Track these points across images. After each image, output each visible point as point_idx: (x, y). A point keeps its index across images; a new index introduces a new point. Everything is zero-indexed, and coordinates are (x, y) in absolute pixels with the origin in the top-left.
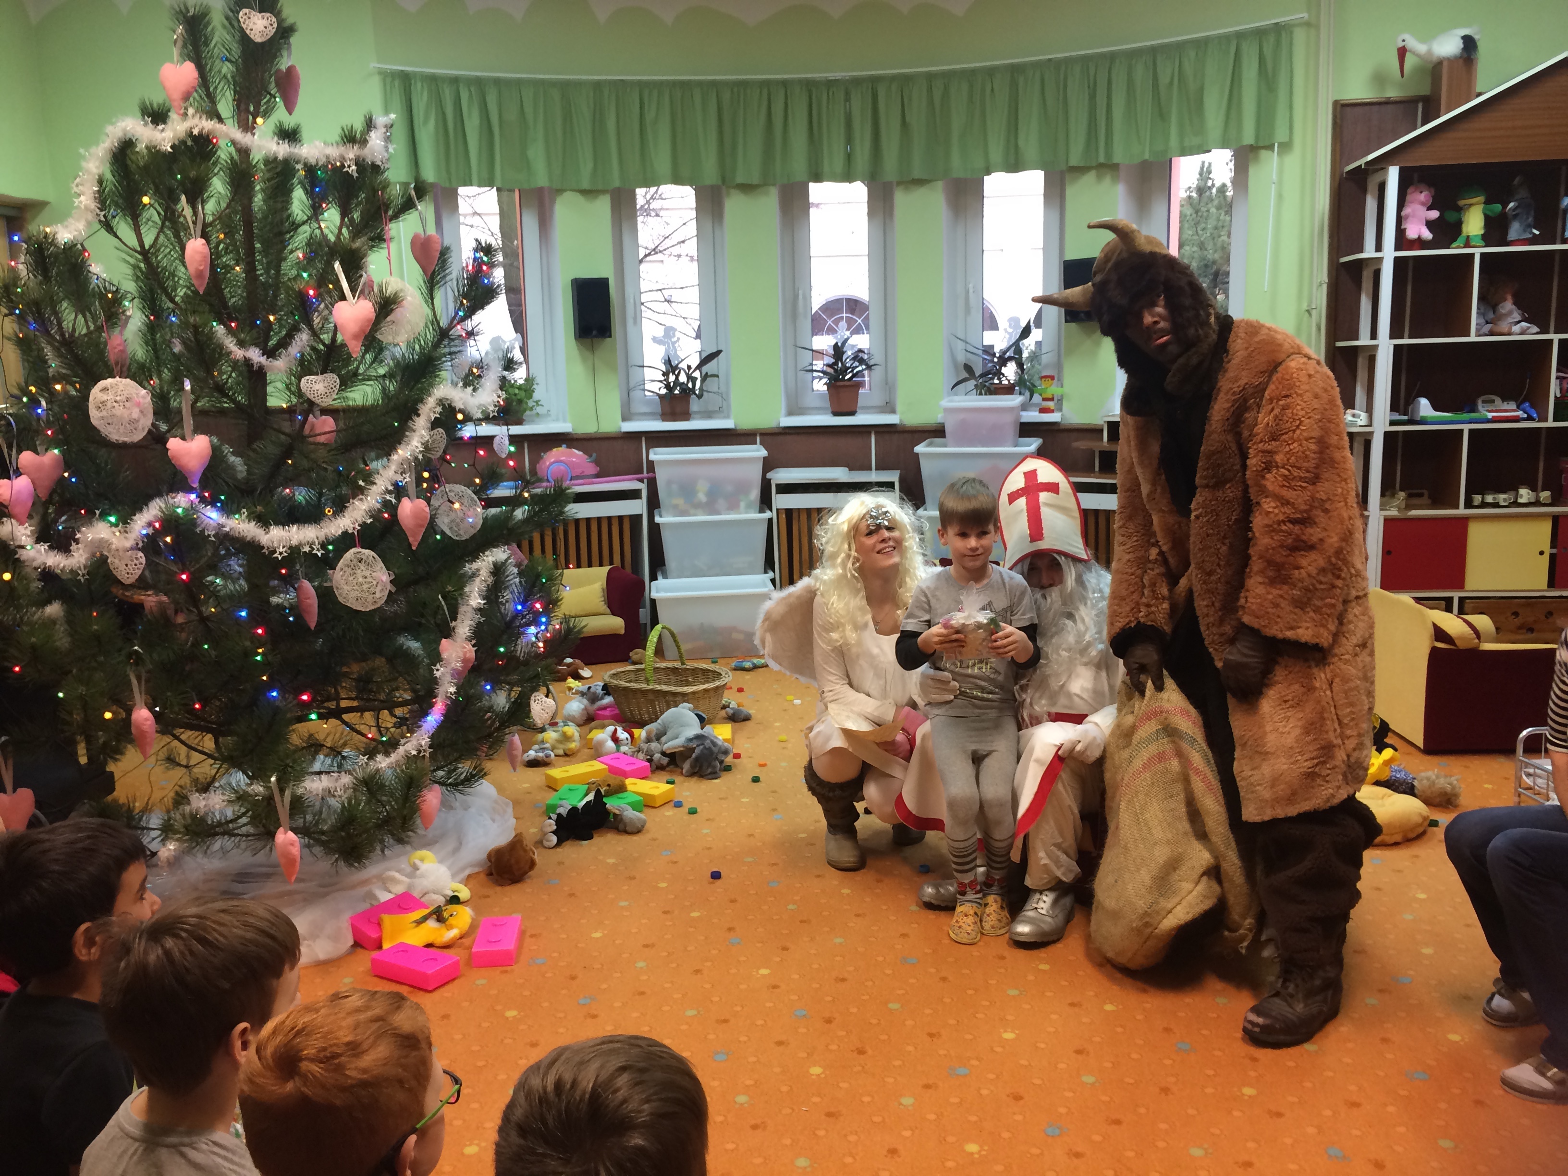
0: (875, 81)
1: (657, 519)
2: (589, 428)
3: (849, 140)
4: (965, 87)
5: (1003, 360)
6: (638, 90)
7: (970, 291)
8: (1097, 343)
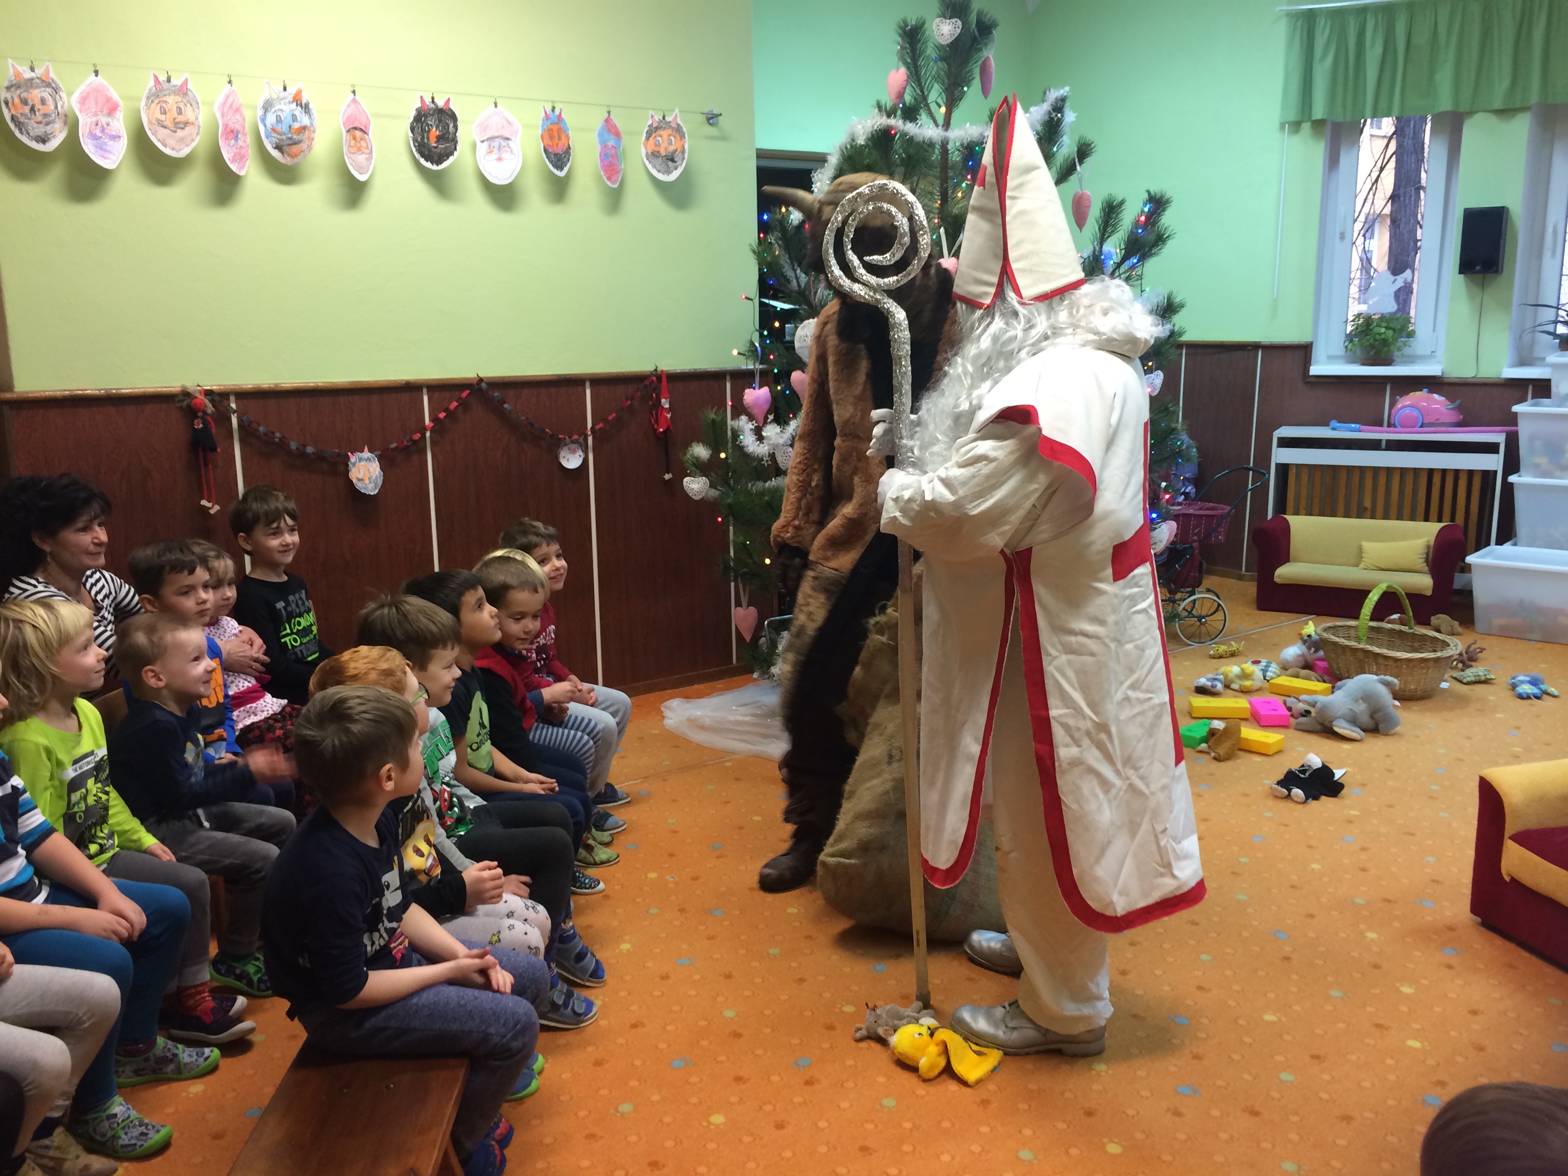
1: (1512, 479)
2: (1465, 371)
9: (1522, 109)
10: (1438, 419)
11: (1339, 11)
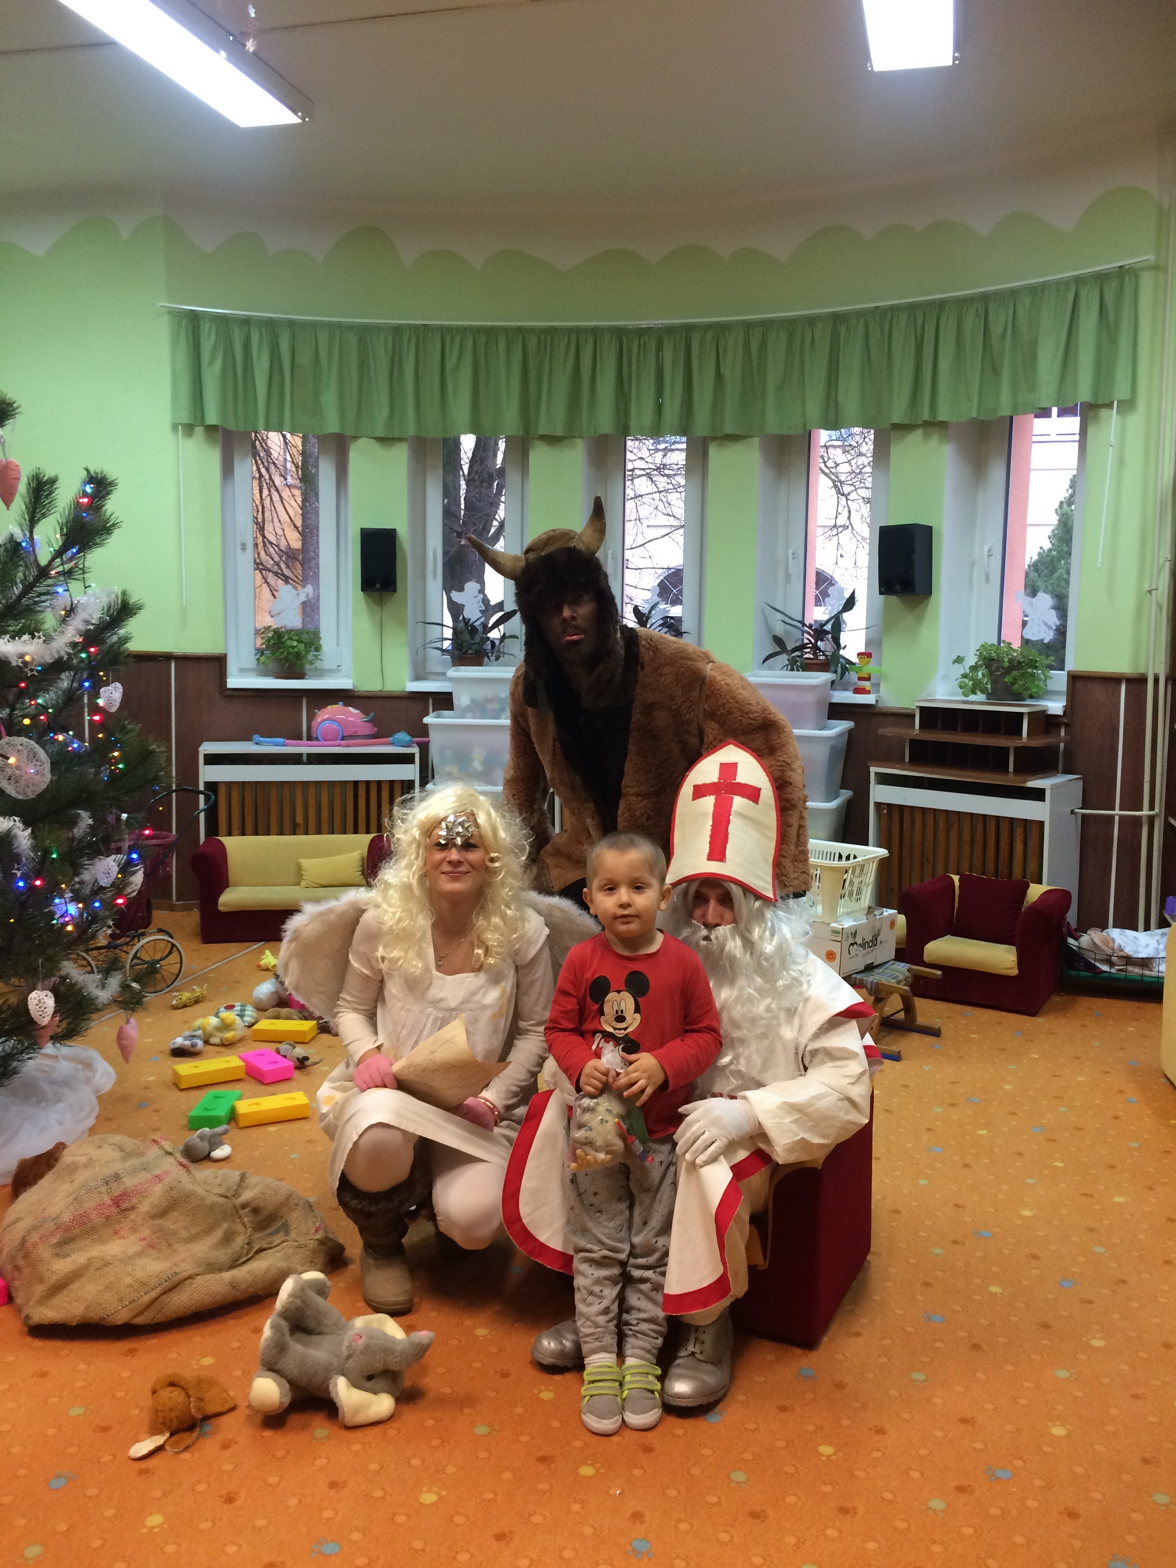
0: (689, 328)
2: (373, 685)
3: (660, 392)
4: (783, 336)
5: (819, 632)
6: (439, 335)
7: (790, 557)
8: (919, 619)
9: (400, 440)
10: (356, 732)
11: (223, 318)
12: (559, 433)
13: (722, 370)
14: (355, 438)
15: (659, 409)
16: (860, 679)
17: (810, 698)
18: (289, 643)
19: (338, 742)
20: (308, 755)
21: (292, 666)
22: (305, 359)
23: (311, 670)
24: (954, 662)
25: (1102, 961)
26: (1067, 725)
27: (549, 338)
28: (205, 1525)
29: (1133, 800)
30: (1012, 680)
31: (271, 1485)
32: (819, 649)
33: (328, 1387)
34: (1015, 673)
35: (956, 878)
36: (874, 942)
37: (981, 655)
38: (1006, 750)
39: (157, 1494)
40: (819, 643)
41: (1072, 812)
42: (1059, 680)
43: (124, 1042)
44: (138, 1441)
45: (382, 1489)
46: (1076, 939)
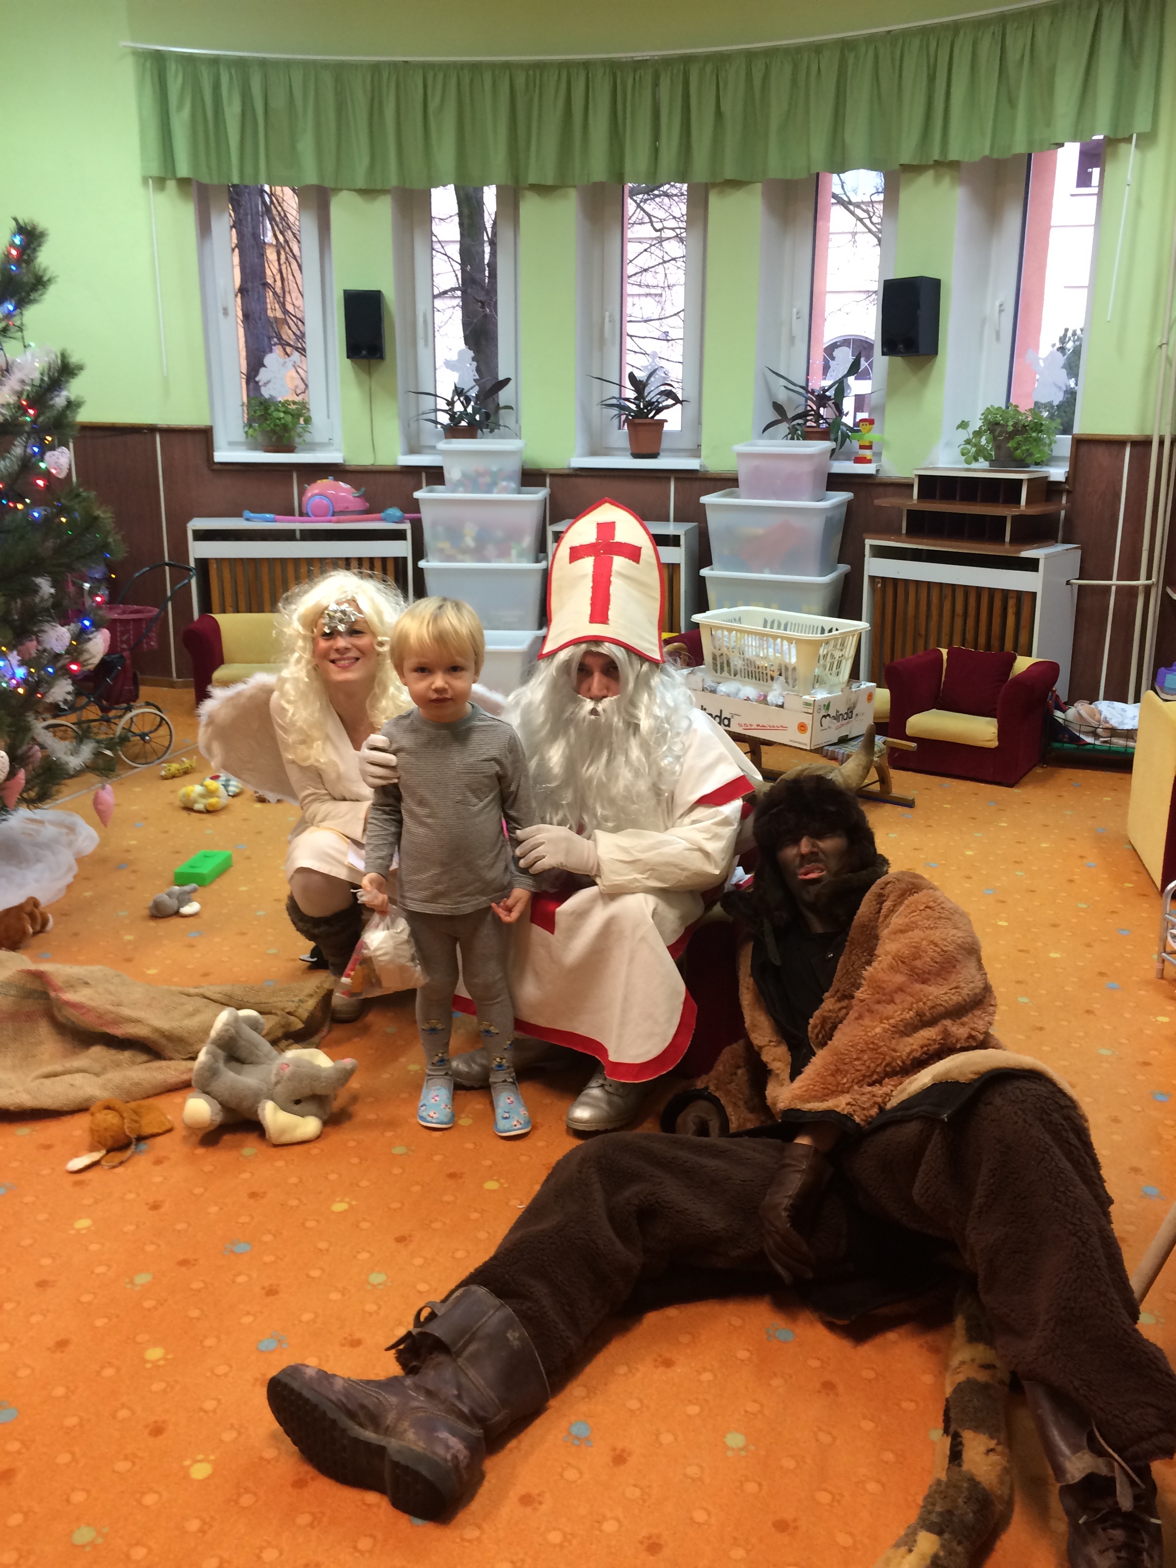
0: (687, 60)
2: (363, 459)
3: (656, 135)
4: (788, 69)
5: (822, 399)
6: (421, 71)
7: (794, 317)
8: (924, 382)
9: (383, 192)
10: (347, 508)
11: (190, 59)
12: (550, 182)
13: (723, 108)
14: (337, 190)
15: (656, 152)
16: (862, 447)
17: (806, 468)
18: (275, 414)
19: (329, 518)
20: (301, 531)
21: (280, 438)
22: (279, 102)
23: (300, 444)
24: (958, 427)
25: (1087, 733)
26: (1069, 492)
27: (538, 72)
28: (130, 1228)
29: (1130, 570)
30: (1015, 445)
31: (195, 1195)
32: (822, 417)
33: (256, 1111)
34: (1019, 438)
35: (945, 651)
36: (849, 714)
37: (985, 419)
38: (1005, 518)
39: (88, 1201)
40: (822, 410)
41: (1068, 583)
42: (1063, 444)
43: (100, 807)
44: (77, 1156)
45: (299, 1199)
46: (1064, 711)
